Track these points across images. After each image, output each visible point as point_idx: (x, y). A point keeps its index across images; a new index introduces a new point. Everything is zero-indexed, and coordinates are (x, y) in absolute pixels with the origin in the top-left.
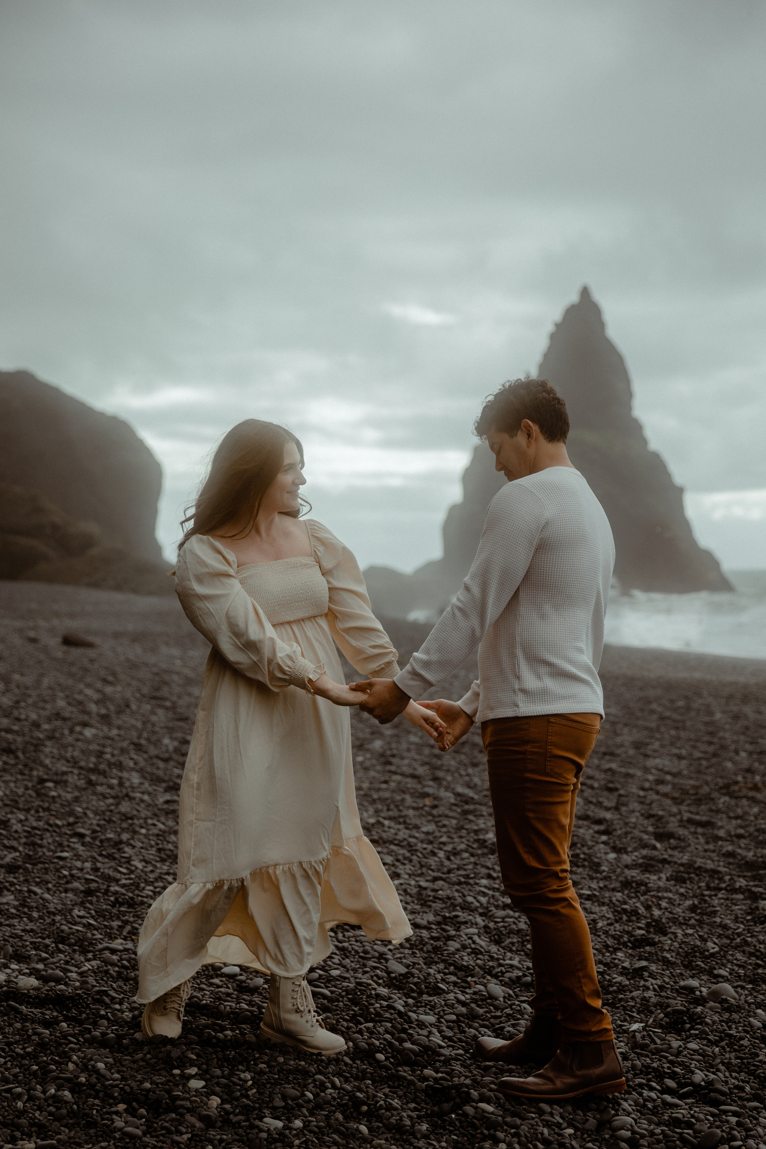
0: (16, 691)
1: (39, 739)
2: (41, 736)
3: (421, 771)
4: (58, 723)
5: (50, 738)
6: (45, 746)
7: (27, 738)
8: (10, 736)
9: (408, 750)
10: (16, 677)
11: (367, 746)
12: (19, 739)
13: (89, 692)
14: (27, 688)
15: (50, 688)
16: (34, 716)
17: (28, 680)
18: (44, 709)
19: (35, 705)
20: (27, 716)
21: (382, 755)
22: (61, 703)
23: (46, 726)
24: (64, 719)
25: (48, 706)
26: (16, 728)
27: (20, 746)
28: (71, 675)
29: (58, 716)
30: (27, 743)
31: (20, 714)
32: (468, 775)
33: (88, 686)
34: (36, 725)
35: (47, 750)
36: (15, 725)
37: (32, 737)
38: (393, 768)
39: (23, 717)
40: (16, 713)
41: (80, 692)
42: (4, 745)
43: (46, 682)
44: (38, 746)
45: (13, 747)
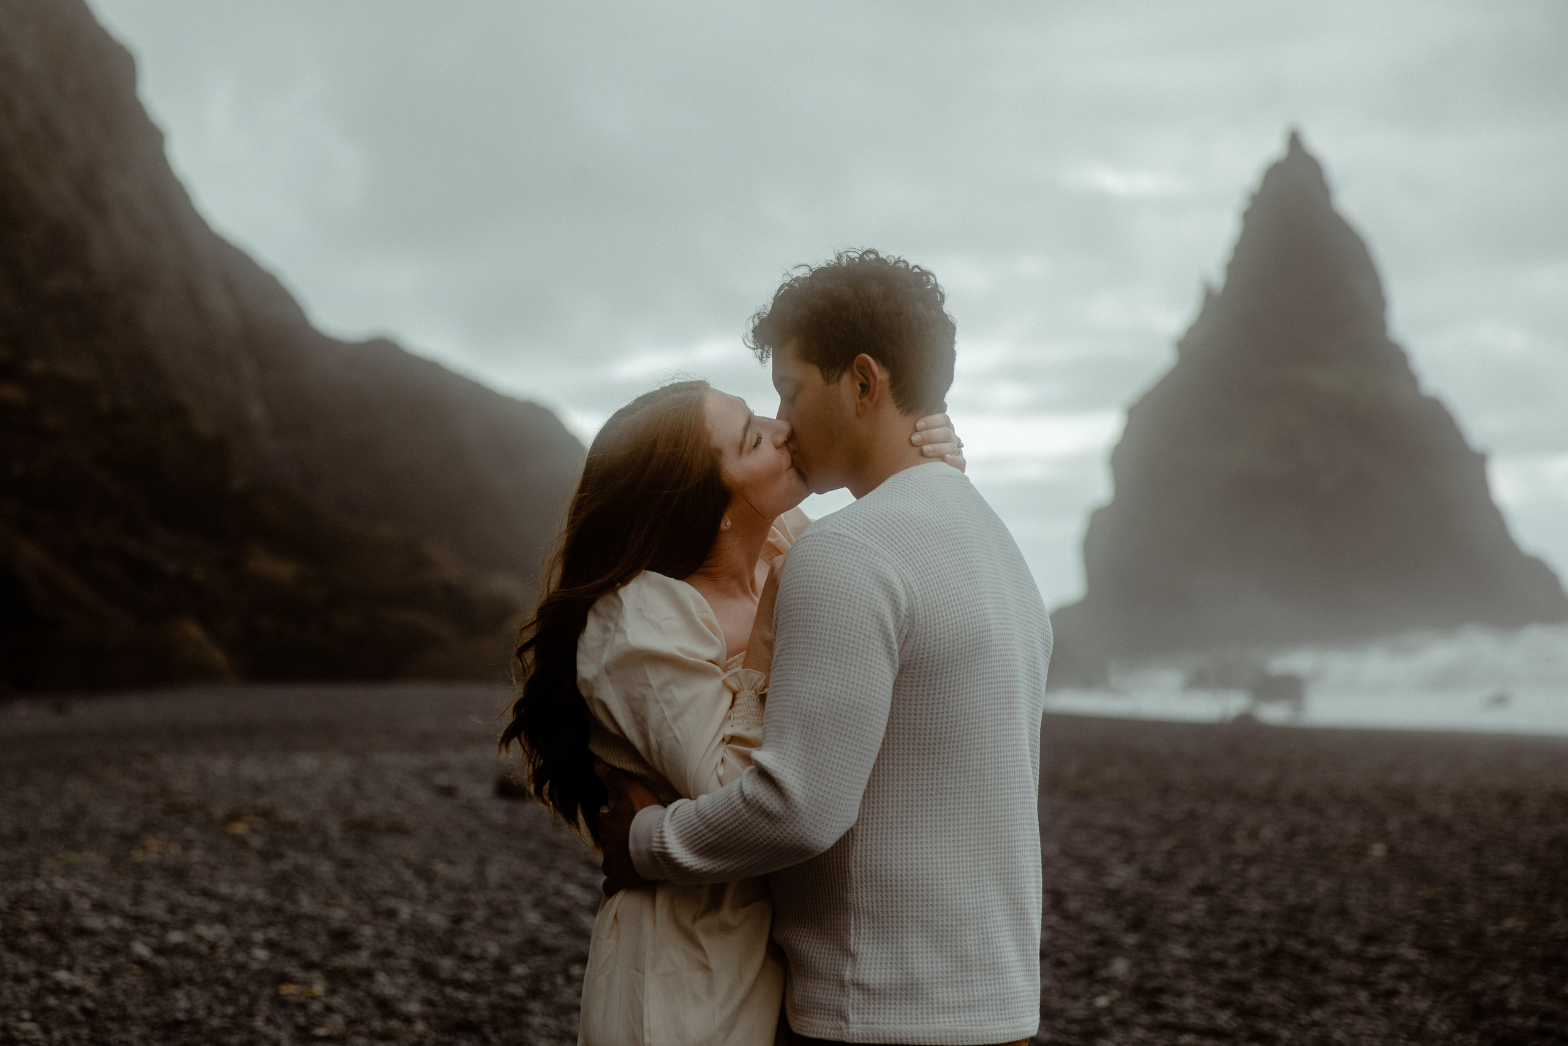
0: (449, 897)
1: (514, 997)
2: (517, 990)
3: (1223, 1018)
4: (539, 961)
5: (534, 993)
6: (530, 1012)
7: (494, 998)
8: (462, 996)
9: (1179, 975)
10: (440, 867)
11: (1104, 973)
12: (481, 1000)
13: (572, 890)
14: (465, 889)
15: (503, 887)
16: (493, 949)
17: (463, 873)
18: (506, 932)
19: (488, 924)
20: (484, 951)
21: (1137, 990)
22: (533, 918)
23: (519, 970)
24: (549, 951)
25: (512, 925)
26: (468, 976)
27: (486, 1014)
28: (532, 857)
29: (532, 945)
30: (494, 1007)
31: (468, 946)
32: (1315, 1024)
33: (568, 876)
34: (501, 967)
35: (537, 1021)
36: (465, 969)
37: (502, 994)
38: (1169, 1017)
39: (476, 951)
40: (460, 943)
41: (559, 893)
42: (457, 1015)
43: (494, 873)
44: (517, 1014)
45: (473, 1017)
